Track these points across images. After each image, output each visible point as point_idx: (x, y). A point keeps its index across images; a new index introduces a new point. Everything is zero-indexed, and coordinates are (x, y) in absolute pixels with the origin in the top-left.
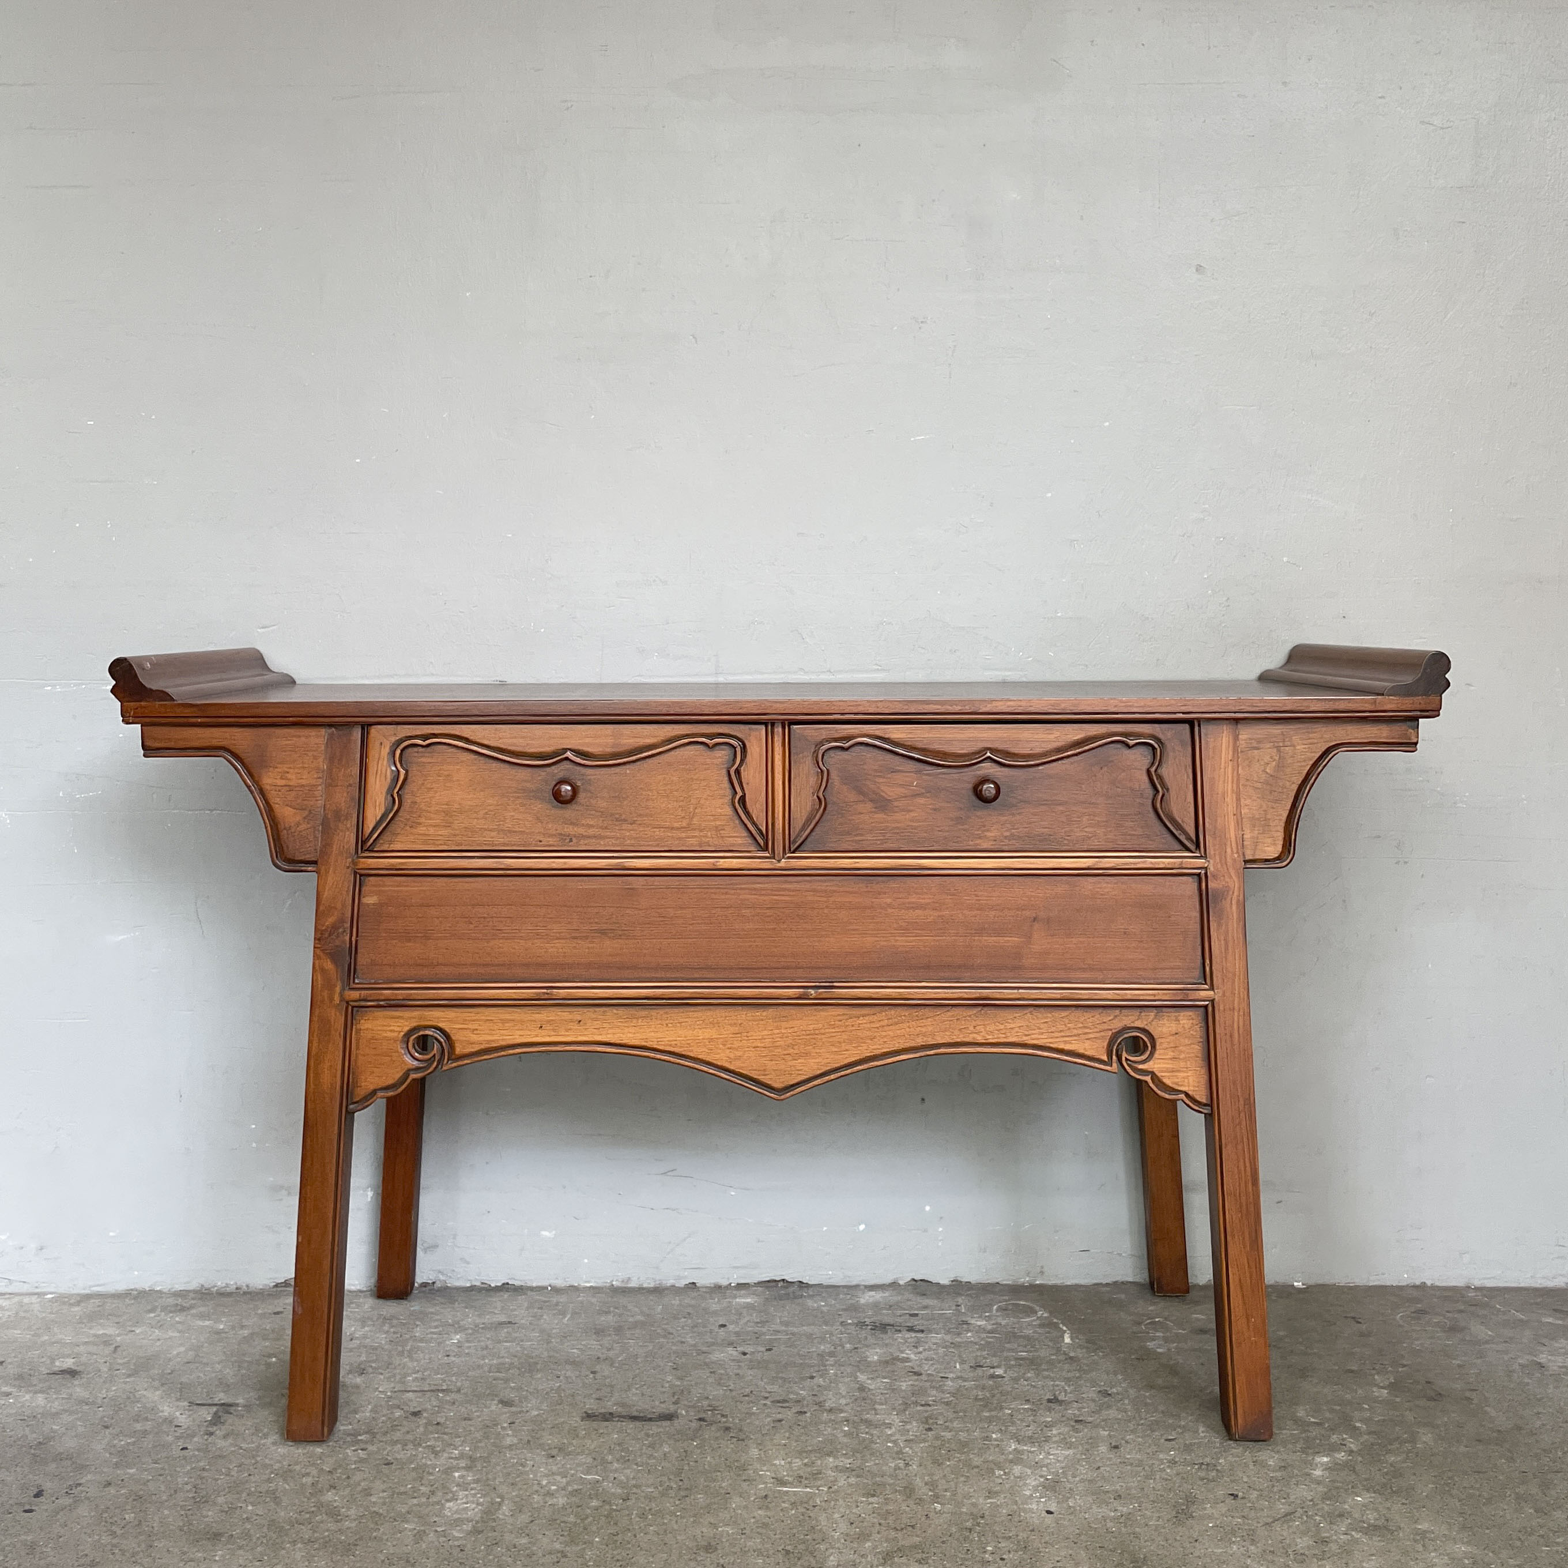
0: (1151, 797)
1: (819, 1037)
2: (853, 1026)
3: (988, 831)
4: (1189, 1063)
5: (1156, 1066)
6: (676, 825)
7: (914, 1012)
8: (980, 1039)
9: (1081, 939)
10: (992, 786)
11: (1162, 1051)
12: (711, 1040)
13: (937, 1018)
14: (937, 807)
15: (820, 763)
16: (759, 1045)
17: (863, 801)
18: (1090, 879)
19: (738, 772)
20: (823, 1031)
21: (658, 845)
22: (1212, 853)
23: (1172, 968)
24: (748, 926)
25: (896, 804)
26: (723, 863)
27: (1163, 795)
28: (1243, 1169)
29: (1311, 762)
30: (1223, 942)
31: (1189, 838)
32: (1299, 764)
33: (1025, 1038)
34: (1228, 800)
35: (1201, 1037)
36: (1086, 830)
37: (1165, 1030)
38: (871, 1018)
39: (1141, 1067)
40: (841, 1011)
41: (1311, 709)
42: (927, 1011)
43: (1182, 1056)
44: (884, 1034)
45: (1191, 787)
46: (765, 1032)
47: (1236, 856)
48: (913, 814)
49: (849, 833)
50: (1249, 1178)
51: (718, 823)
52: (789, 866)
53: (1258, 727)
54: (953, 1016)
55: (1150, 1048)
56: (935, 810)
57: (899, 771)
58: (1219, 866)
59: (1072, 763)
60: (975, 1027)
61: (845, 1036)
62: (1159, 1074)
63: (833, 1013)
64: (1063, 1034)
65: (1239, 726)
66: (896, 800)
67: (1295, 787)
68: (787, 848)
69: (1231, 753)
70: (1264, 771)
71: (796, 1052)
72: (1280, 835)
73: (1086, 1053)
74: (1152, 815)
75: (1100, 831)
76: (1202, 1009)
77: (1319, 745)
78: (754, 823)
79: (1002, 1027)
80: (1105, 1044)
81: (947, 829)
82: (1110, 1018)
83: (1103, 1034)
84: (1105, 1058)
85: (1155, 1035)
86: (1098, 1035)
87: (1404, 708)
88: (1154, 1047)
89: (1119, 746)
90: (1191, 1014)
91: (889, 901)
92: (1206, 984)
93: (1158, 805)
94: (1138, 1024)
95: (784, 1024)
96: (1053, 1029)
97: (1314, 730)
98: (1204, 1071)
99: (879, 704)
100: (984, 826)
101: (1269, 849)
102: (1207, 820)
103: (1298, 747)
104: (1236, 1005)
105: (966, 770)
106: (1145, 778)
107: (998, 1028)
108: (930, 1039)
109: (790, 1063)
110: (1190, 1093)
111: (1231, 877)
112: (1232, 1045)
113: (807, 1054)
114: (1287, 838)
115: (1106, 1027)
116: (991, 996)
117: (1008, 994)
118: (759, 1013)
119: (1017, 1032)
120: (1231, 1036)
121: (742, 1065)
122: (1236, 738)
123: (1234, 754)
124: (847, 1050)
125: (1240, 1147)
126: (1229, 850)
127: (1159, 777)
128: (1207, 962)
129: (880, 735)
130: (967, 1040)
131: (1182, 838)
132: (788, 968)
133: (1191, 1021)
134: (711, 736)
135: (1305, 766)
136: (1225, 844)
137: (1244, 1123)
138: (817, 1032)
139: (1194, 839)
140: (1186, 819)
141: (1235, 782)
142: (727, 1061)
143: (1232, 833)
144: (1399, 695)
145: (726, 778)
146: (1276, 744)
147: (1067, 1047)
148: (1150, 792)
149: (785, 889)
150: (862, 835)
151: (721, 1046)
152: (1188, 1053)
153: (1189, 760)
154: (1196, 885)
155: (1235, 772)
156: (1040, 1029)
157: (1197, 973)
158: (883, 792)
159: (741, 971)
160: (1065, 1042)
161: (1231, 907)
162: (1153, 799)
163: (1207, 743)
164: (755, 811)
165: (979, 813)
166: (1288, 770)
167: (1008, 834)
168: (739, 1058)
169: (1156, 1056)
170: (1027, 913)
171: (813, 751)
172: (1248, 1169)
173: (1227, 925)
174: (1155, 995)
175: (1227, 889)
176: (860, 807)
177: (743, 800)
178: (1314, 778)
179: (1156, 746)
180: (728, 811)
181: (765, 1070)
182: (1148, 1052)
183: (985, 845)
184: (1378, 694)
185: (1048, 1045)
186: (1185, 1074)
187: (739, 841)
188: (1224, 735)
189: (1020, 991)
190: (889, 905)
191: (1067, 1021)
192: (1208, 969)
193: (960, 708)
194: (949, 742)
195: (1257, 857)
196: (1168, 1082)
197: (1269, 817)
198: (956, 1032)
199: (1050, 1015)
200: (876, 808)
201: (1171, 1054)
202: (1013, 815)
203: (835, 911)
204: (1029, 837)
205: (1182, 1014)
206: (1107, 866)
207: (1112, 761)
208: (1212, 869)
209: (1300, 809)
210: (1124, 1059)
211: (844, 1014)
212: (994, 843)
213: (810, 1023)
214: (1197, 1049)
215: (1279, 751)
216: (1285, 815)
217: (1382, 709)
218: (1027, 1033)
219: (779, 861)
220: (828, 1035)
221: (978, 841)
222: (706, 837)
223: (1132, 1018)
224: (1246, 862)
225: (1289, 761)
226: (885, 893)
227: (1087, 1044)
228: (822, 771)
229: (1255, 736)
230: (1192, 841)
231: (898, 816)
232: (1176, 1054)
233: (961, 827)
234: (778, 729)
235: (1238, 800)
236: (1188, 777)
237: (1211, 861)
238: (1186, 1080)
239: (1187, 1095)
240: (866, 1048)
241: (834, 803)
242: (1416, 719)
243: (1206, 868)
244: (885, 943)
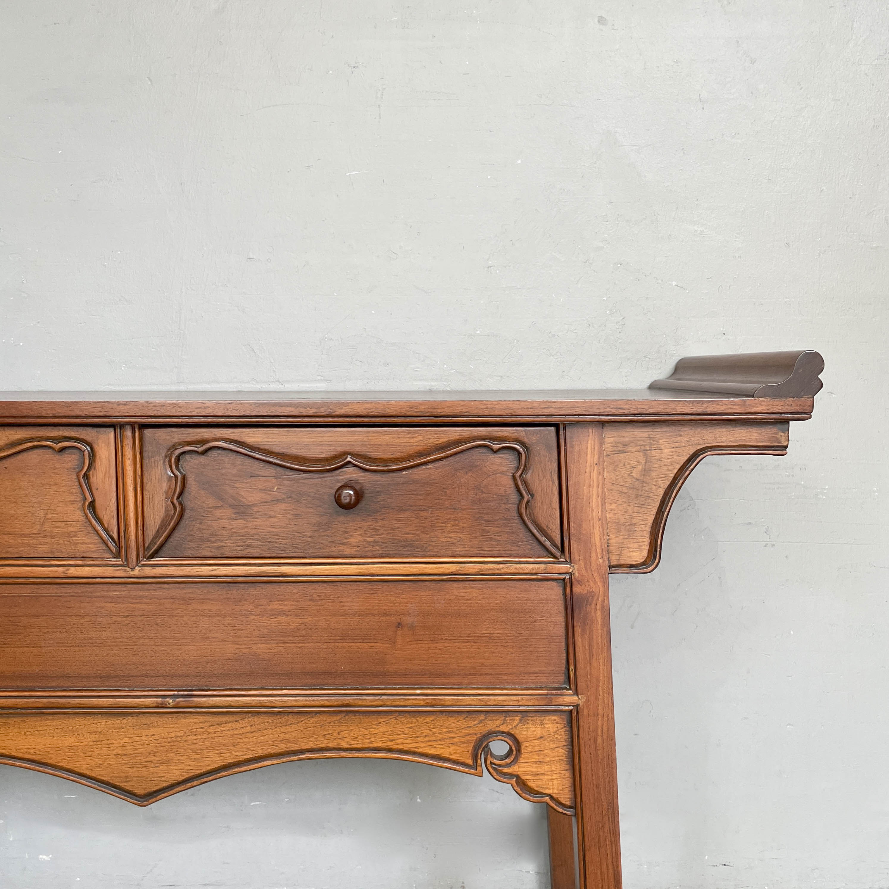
0: (517, 501)
1: (181, 744)
2: (215, 733)
3: (351, 536)
4: (553, 766)
5: (521, 769)
6: (26, 531)
7: (278, 719)
8: (344, 744)
9: (446, 645)
10: (352, 492)
11: (527, 755)
12: (70, 748)
13: (300, 724)
14: (298, 512)
15: (174, 467)
16: (120, 752)
17: (222, 506)
18: (455, 584)
19: (86, 476)
20: (184, 738)
21: (7, 552)
22: (577, 558)
23: (537, 673)
24: (105, 634)
25: (256, 509)
26: (73, 571)
27: (528, 502)
28: (606, 871)
29: (678, 466)
30: (587, 648)
31: (554, 544)
32: (665, 468)
33: (389, 743)
34: (594, 504)
35: (566, 741)
36: (450, 535)
37: (530, 734)
38: (234, 725)
39: (505, 770)
40: (201, 718)
41: (679, 411)
42: (291, 719)
43: (548, 759)
44: (247, 740)
45: (556, 493)
46: (127, 740)
47: (601, 561)
48: (274, 520)
49: (207, 540)
50: (612, 880)
51: (71, 529)
52: (142, 574)
53: (624, 430)
54: (316, 722)
55: (515, 752)
56: (296, 515)
57: (258, 476)
58: (584, 571)
59: (436, 468)
60: (339, 733)
61: (207, 743)
62: (523, 778)
63: (196, 720)
64: (427, 739)
65: (605, 429)
66: (256, 505)
67: (661, 492)
68: (141, 555)
69: (596, 457)
70: (630, 475)
71: (157, 759)
72: (646, 541)
73: (451, 757)
74: (517, 520)
75: (465, 537)
76: (567, 714)
77: (687, 448)
78: (106, 530)
79: (366, 732)
80: (470, 748)
81: (309, 534)
82: (475, 722)
83: (468, 738)
84: (470, 761)
85: (521, 740)
86: (463, 739)
87: (775, 410)
88: (519, 750)
89: (483, 450)
90: (556, 718)
91: (251, 608)
92: (570, 689)
93: (523, 511)
94: (504, 728)
95: (145, 732)
96: (419, 734)
97: (682, 433)
98: (568, 774)
99: (229, 406)
100: (347, 532)
101: (634, 554)
102: (572, 524)
103: (665, 451)
104: (600, 711)
105: (329, 474)
106: (510, 483)
107: (362, 733)
108: (293, 745)
109: (151, 770)
110: (554, 795)
111: (595, 582)
112: (596, 750)
113: (169, 761)
114: (653, 543)
115: (471, 731)
116: (353, 704)
117: (370, 701)
118: (118, 722)
119: (382, 737)
120: (595, 741)
121: (104, 772)
122: (602, 442)
123: (599, 458)
124: (209, 757)
125: (603, 850)
126: (594, 555)
127: (525, 482)
128: (572, 668)
129: (236, 438)
130: (331, 745)
131: (548, 544)
132: (147, 676)
133: (556, 725)
134: (57, 440)
135: (672, 470)
136: (591, 549)
137: (607, 826)
138: (179, 739)
139: (559, 545)
140: (551, 526)
141: (600, 486)
142: (87, 768)
143: (597, 539)
144: (770, 397)
145: (77, 484)
146: (643, 448)
147: (432, 751)
148: (515, 497)
149: (141, 597)
150: (222, 541)
151: (81, 754)
152: (554, 757)
153: (555, 464)
154: (560, 591)
155: (601, 477)
156: (404, 733)
157: (562, 678)
158: (243, 497)
159: (99, 679)
160: (431, 747)
161: (595, 613)
162: (518, 505)
163: (572, 447)
164: (105, 517)
165: (341, 519)
166: (654, 474)
167: (370, 540)
168: (99, 766)
169: (521, 760)
170: (392, 619)
171: (164, 454)
172: (611, 871)
173: (591, 631)
174: (518, 701)
175: (592, 594)
176: (218, 513)
177: (92, 505)
178: (681, 482)
179: (521, 450)
180: (79, 516)
181: (126, 777)
182: (513, 757)
183: (348, 551)
184: (748, 396)
185: (413, 749)
186: (551, 778)
187: (93, 547)
188: (590, 438)
189: (383, 697)
190: (252, 613)
191: (432, 726)
192: (572, 674)
193: (315, 410)
194: (307, 446)
195: (622, 562)
196: (532, 784)
197: (634, 521)
198: (321, 738)
199: (414, 720)
200: (235, 514)
201: (536, 758)
202: (377, 520)
203: (194, 619)
204: (393, 543)
205: (547, 718)
206: (471, 571)
207: (476, 466)
208: (577, 574)
209: (666, 513)
210: (488, 762)
211: (206, 721)
212: (358, 549)
213: (173, 730)
214: (562, 752)
215: (645, 454)
216: (651, 519)
217: (752, 411)
218: (391, 738)
219: (133, 569)
220: (190, 742)
221: (342, 547)
222: (59, 543)
223: (499, 722)
224: (611, 567)
225: (656, 465)
226: (246, 600)
227: (452, 748)
228: (176, 476)
229: (622, 440)
230: (557, 547)
231: (258, 522)
232: (541, 758)
233: (323, 533)
234: (128, 433)
235: (603, 504)
236: (553, 482)
237: (576, 567)
238: (551, 783)
239: (551, 797)
240: (228, 754)
241: (192, 509)
242: (786, 422)
243: (570, 574)
244: (247, 650)
